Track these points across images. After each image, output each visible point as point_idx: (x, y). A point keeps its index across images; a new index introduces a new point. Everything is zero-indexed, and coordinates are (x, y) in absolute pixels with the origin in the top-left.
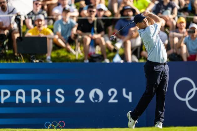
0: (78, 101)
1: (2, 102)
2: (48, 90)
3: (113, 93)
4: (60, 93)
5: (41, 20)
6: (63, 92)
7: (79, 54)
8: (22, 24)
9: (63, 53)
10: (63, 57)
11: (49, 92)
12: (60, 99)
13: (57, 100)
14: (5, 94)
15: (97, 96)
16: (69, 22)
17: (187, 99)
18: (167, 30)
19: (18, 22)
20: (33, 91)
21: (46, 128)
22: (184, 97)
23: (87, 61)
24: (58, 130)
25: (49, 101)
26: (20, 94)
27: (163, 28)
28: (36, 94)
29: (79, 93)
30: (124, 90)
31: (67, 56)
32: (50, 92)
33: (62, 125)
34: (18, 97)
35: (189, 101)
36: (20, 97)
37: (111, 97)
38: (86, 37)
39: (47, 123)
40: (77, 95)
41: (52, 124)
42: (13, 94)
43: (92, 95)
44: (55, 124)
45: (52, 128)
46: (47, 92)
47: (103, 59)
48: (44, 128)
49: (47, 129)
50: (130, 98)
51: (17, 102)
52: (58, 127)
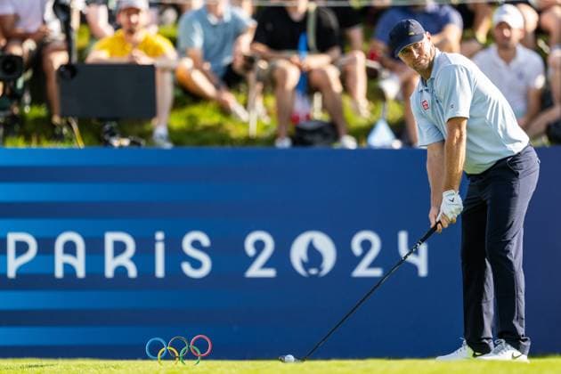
0: (255, 271)
1: (11, 273)
2: (160, 236)
3: (366, 245)
4: (196, 244)
5: (137, 11)
6: (205, 241)
7: (259, 120)
8: (75, 22)
9: (206, 116)
10: (207, 129)
11: (160, 241)
12: (196, 264)
13: (186, 268)
14: (22, 248)
15: (314, 256)
16: (227, 18)
18: (541, 43)
19: (63, 17)
20: (110, 238)
21: (151, 359)
23: (285, 143)
24: (189, 363)
25: (160, 271)
26: (70, 248)
27: (531, 39)
28: (119, 248)
29: (260, 246)
30: (403, 237)
31: (220, 125)
32: (166, 241)
33: (203, 350)
34: (60, 259)
36: (69, 259)
37: (360, 259)
38: (282, 64)
40: (250, 250)
42: (46, 247)
43: (298, 252)
44: (179, 346)
45: (168, 356)
46: (153, 241)
47: (337, 137)
48: (145, 358)
49: (155, 362)
50: (421, 261)
51: (59, 273)
52: (190, 356)
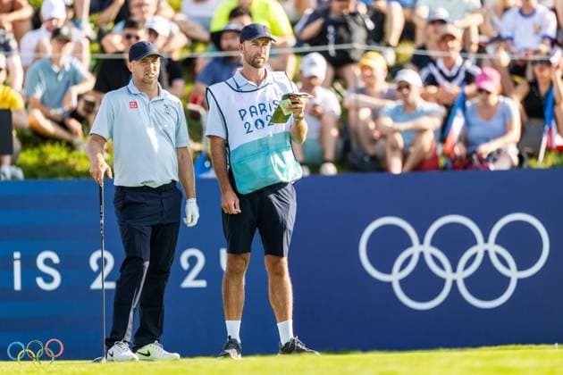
0: (97, 285)
2: (17, 255)
3: (193, 261)
4: (48, 262)
6: (56, 259)
9: (55, 153)
10: (55, 163)
11: (17, 259)
12: (49, 279)
13: (40, 281)
16: (67, 68)
17: (395, 277)
18: (338, 86)
21: (12, 360)
22: (388, 271)
24: (45, 363)
25: (18, 286)
30: (223, 254)
31: (67, 160)
32: (22, 259)
33: (56, 351)
35: (403, 282)
37: (187, 272)
39: (14, 345)
40: (94, 267)
41: (29, 348)
44: (35, 348)
45: (26, 358)
46: (12, 260)
48: (7, 359)
49: (15, 363)
52: (45, 357)
